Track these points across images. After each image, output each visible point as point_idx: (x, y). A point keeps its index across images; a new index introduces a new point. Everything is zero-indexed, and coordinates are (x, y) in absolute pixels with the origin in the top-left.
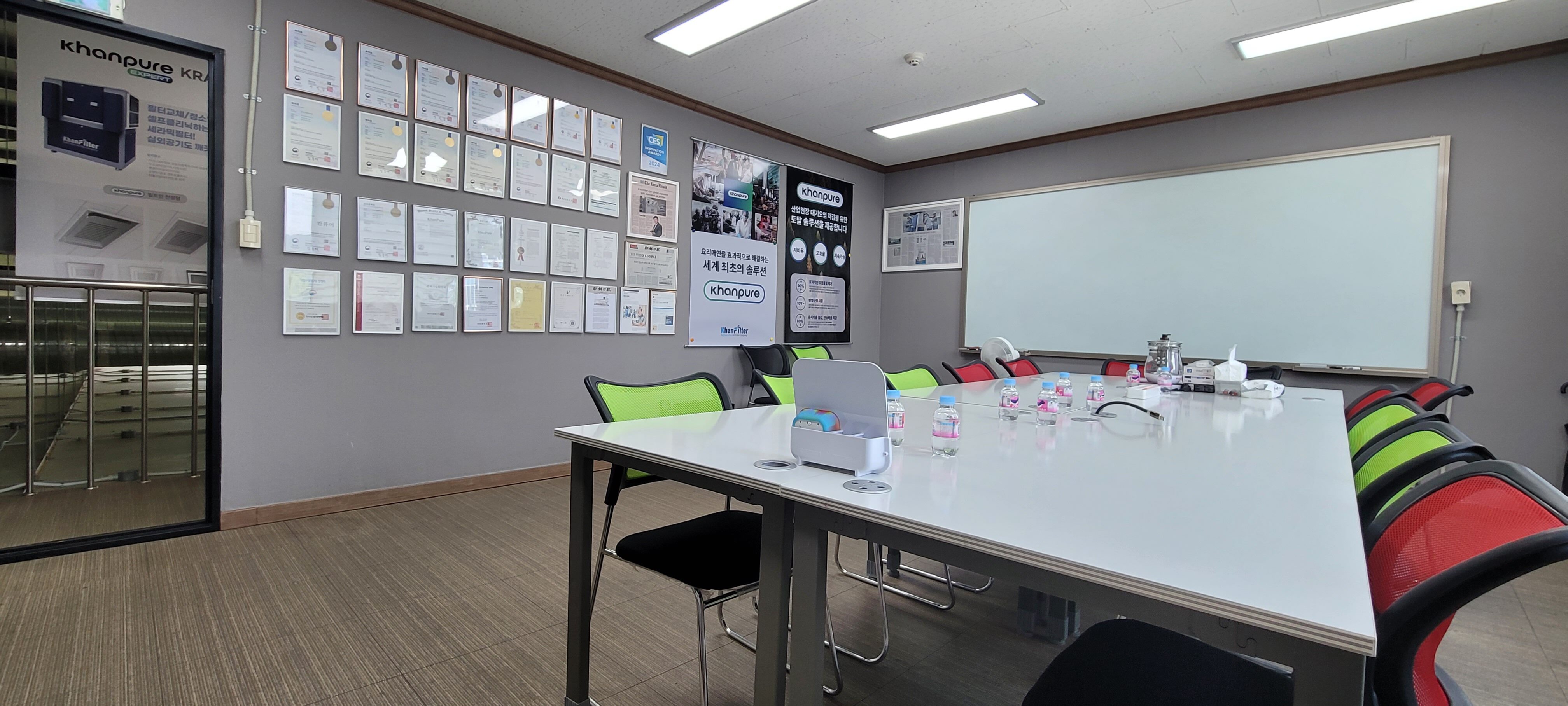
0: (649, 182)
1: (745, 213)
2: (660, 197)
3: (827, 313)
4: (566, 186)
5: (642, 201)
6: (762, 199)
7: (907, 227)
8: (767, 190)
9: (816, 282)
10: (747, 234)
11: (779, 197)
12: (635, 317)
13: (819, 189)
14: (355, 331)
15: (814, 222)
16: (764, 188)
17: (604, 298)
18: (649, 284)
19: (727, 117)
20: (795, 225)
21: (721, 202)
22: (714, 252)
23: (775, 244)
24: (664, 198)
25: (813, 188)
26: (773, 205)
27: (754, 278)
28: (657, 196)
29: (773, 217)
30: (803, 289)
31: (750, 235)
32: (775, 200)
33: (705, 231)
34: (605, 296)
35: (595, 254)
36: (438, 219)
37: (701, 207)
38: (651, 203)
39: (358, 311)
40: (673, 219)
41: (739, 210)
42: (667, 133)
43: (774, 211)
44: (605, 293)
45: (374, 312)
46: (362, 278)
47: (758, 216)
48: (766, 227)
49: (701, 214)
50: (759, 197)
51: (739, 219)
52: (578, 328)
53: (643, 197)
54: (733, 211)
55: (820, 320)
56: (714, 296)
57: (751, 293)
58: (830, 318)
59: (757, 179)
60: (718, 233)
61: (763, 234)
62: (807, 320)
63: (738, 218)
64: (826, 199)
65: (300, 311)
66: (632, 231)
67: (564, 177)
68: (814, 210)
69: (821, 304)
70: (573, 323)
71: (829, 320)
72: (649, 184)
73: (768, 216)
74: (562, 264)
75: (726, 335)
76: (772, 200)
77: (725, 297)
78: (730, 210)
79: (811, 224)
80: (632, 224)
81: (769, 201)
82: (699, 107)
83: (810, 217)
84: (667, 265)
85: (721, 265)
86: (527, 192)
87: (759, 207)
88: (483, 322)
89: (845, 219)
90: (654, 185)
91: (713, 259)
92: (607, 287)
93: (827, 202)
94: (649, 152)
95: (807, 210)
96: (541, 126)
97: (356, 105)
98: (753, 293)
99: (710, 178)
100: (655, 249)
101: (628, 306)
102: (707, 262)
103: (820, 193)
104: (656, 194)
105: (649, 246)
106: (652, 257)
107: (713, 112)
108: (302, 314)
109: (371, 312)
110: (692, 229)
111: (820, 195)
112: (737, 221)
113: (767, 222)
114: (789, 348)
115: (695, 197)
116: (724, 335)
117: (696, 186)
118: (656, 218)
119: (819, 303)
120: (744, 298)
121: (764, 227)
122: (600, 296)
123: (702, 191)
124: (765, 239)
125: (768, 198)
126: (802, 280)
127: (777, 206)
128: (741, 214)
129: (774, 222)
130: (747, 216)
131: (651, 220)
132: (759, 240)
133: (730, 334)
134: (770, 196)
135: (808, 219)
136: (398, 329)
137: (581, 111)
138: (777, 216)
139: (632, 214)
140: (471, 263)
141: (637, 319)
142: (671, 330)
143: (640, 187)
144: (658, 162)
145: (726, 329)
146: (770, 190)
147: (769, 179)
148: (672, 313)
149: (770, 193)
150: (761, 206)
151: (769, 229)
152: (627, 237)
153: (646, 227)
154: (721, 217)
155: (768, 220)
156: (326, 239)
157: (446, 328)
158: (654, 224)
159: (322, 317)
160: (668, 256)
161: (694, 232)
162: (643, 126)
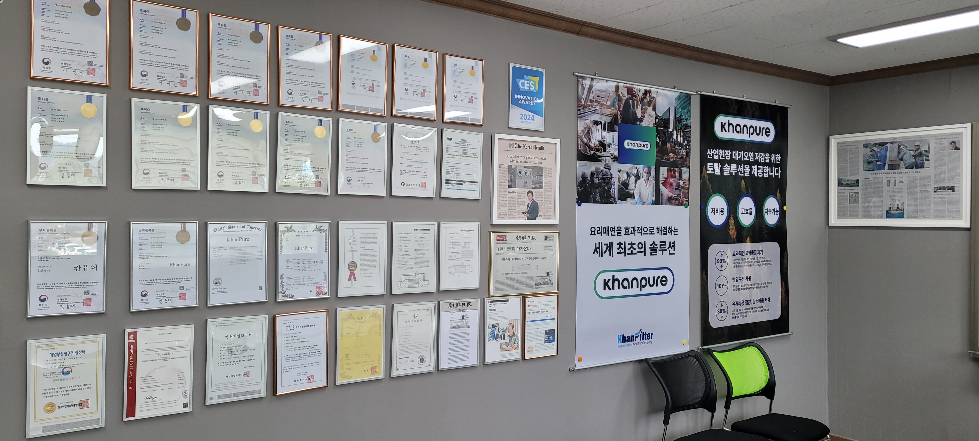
0: (521, 144)
1: (646, 169)
2: (536, 163)
3: (757, 294)
4: (411, 166)
5: (512, 171)
6: (668, 145)
7: (869, 163)
8: (675, 132)
9: (741, 253)
10: (650, 196)
11: (692, 139)
12: (504, 339)
13: (742, 121)
14: (126, 419)
15: (737, 168)
16: (670, 130)
17: (463, 317)
18: (523, 288)
19: (622, 38)
20: (712, 177)
21: (615, 159)
22: (607, 231)
23: (686, 207)
24: (541, 163)
25: (735, 120)
26: (684, 152)
27: (661, 259)
28: (531, 163)
29: (684, 170)
30: (724, 265)
31: (654, 199)
32: (686, 145)
33: (595, 202)
34: (464, 313)
35: (451, 256)
36: (241, 238)
37: (589, 168)
38: (523, 173)
39: (130, 388)
40: (553, 191)
41: (638, 166)
42: (543, 71)
43: (684, 160)
44: (465, 310)
45: (152, 387)
46: (136, 338)
47: (664, 171)
48: (674, 185)
49: (589, 178)
50: (664, 143)
51: (639, 179)
52: (429, 365)
53: (513, 167)
54: (631, 168)
55: (748, 306)
56: (608, 293)
57: (656, 280)
58: (761, 301)
59: (662, 119)
60: (611, 203)
61: (670, 194)
62: (731, 308)
63: (637, 177)
64: (752, 134)
65: (50, 400)
66: (500, 217)
67: (409, 153)
68: (737, 152)
69: (749, 283)
70: (422, 360)
71: (759, 305)
72: (520, 147)
73: (677, 169)
74: (407, 277)
75: (625, 346)
76: (681, 145)
77: (623, 292)
78: (626, 167)
79: (734, 172)
80: (499, 207)
81: (677, 147)
82: (585, 29)
83: (731, 161)
84: (546, 258)
85: (615, 247)
86: (360, 182)
87: (665, 157)
88: (301, 377)
89: (778, 157)
90: (527, 148)
91: (605, 239)
92: (466, 301)
93: (754, 138)
94: (520, 102)
95: (728, 152)
96: (379, 86)
97: (128, 90)
98: (659, 280)
99: (599, 126)
100: (529, 238)
101: (495, 323)
102: (597, 246)
103: (745, 126)
104: (530, 160)
105: (521, 235)
106: (524, 249)
107: (603, 34)
108: (52, 405)
109: (149, 387)
110: (577, 202)
111: (745, 128)
112: (636, 181)
113: (675, 177)
114: (709, 352)
115: (582, 156)
116: (622, 346)
117: (582, 141)
118: (530, 194)
119: (746, 282)
120: (647, 290)
121: (671, 185)
122: (458, 315)
123: (589, 146)
124: (673, 201)
125: (676, 143)
126: (722, 253)
127: (688, 153)
128: (641, 171)
129: (685, 176)
130: (649, 173)
131: (524, 198)
132: (666, 204)
133: (630, 343)
134: (679, 140)
135: (729, 165)
136: (185, 405)
137: (431, 57)
138: (689, 167)
139: (499, 192)
140: (286, 293)
141: (507, 340)
142: (551, 350)
143: (508, 153)
144: (531, 114)
145: (624, 337)
146: (678, 131)
147: (677, 116)
148: (553, 325)
149: (679, 136)
150: (668, 155)
151: (679, 188)
152: (493, 226)
153: (518, 208)
154: (615, 180)
155: (677, 174)
156: (86, 289)
157: (253, 392)
158: (527, 201)
159: (80, 404)
160: (546, 245)
161: (579, 205)
162: (511, 66)
